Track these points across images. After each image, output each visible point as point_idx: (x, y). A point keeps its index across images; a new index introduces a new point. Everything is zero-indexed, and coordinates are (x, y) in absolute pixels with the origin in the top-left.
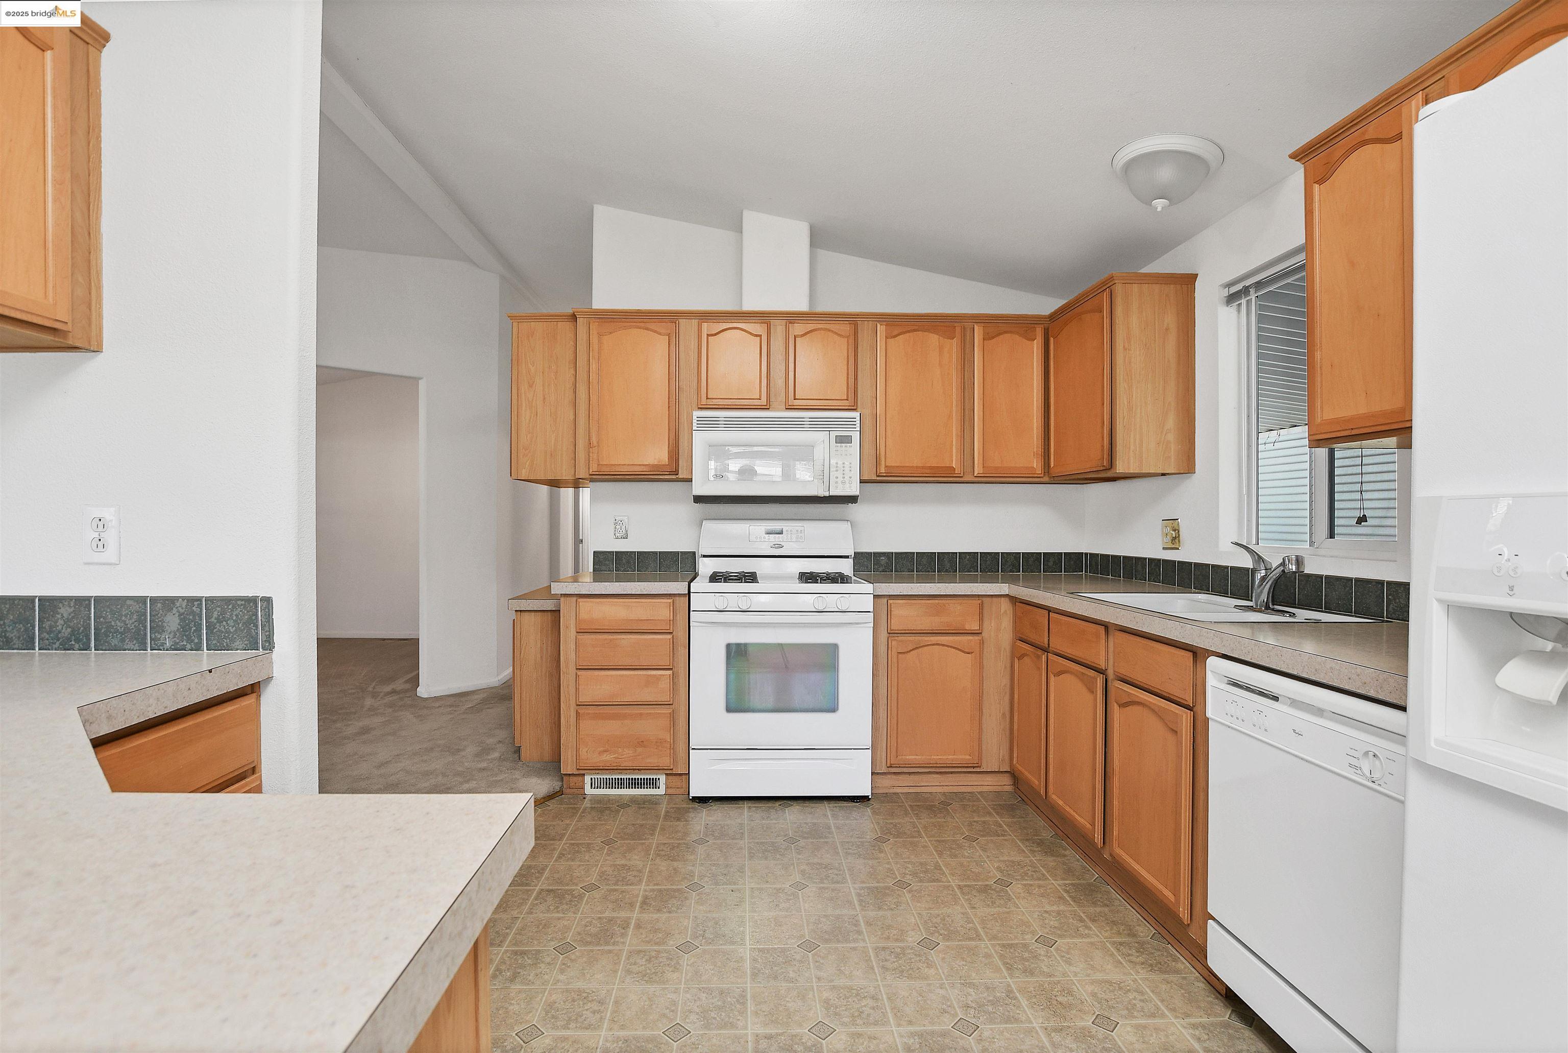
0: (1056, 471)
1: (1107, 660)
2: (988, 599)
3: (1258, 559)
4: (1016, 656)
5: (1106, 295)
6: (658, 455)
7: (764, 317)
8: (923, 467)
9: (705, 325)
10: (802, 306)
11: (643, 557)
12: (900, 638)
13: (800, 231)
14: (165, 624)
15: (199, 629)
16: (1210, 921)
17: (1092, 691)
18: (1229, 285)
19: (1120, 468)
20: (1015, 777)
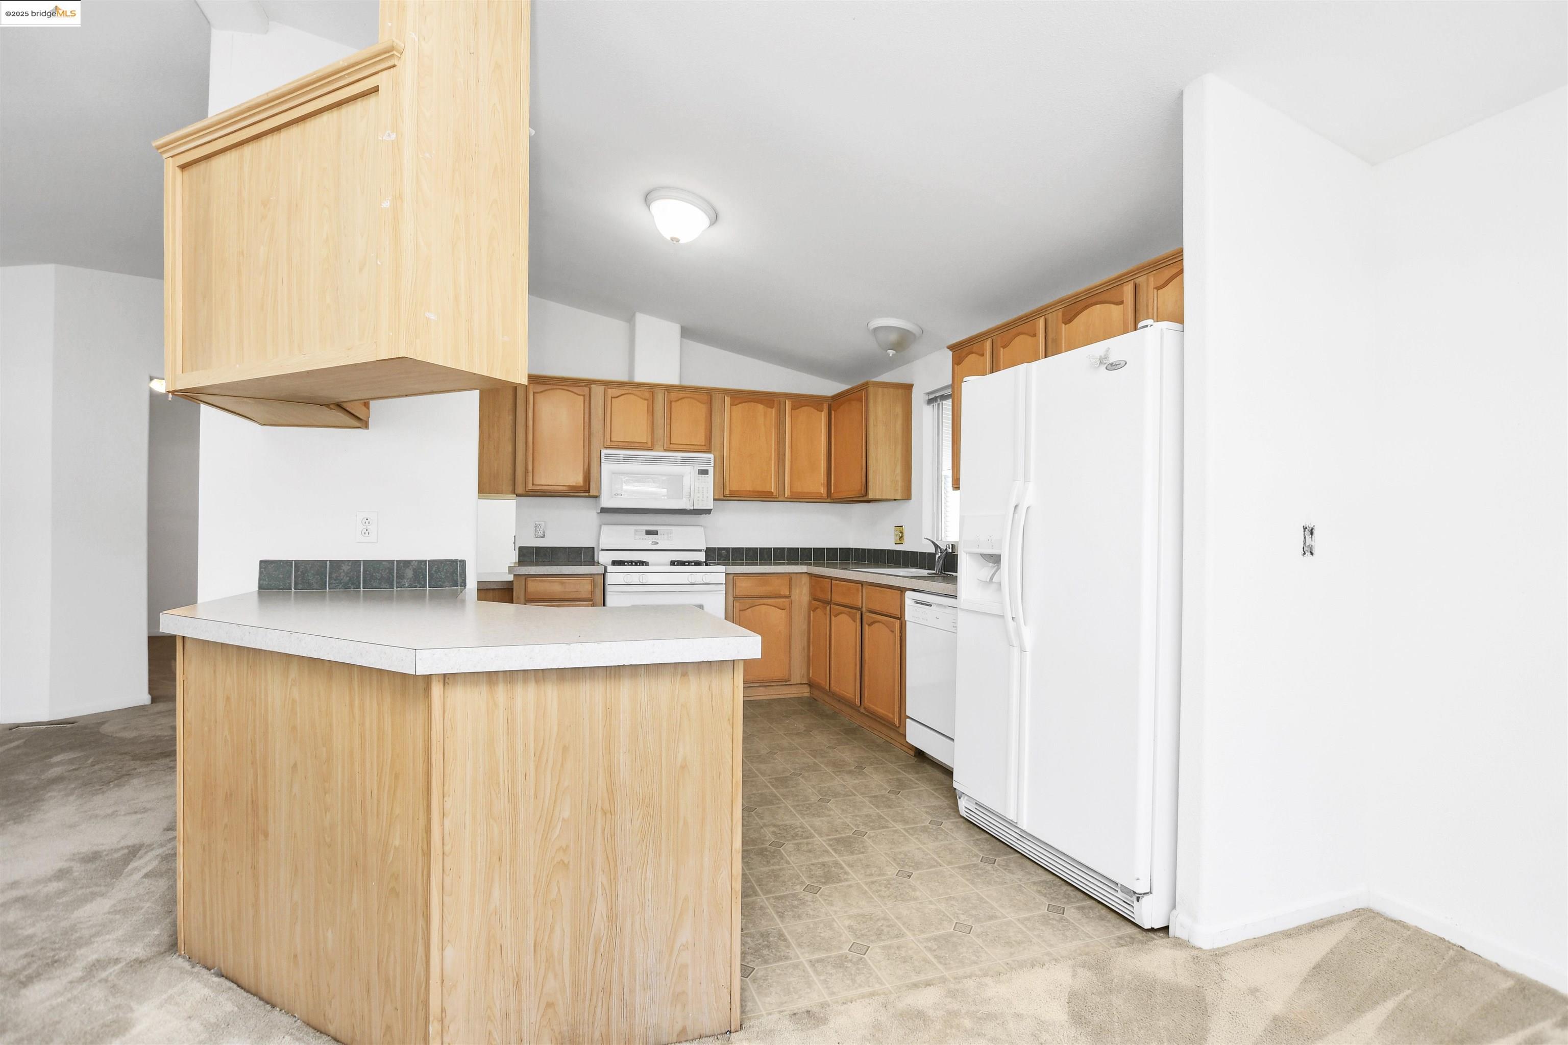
0: (835, 496)
1: (862, 603)
2: (795, 575)
3: (936, 546)
4: (812, 609)
5: (864, 393)
6: (577, 479)
7: (651, 388)
8: (753, 491)
9: (609, 390)
10: (676, 382)
11: (555, 550)
12: (741, 601)
13: (676, 329)
14: (405, 575)
15: (425, 577)
16: (908, 720)
17: (854, 621)
18: (929, 394)
19: (871, 496)
20: (811, 685)
